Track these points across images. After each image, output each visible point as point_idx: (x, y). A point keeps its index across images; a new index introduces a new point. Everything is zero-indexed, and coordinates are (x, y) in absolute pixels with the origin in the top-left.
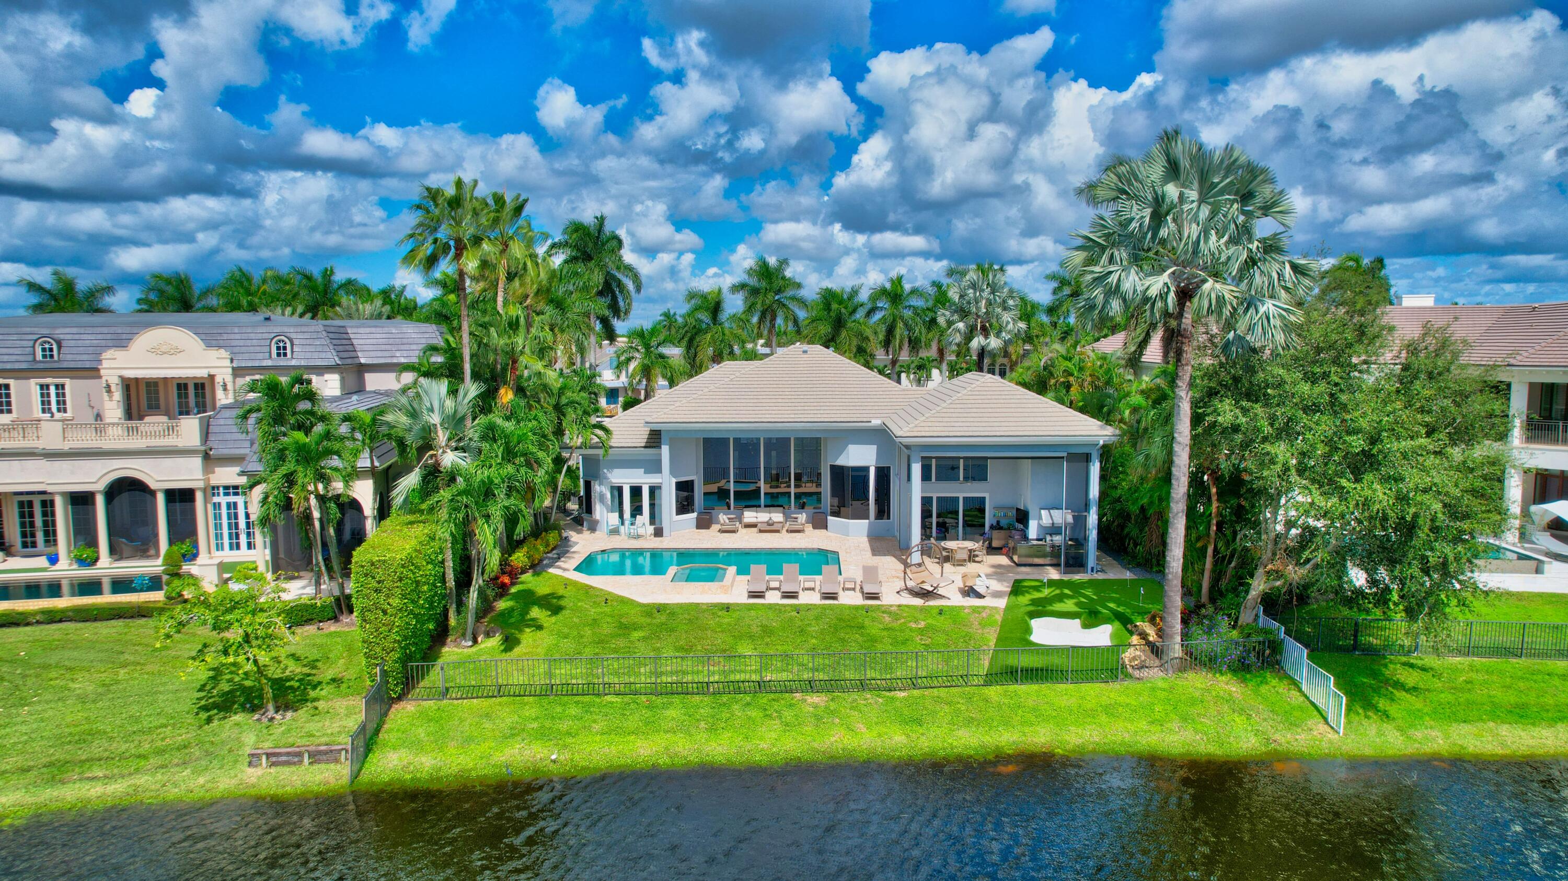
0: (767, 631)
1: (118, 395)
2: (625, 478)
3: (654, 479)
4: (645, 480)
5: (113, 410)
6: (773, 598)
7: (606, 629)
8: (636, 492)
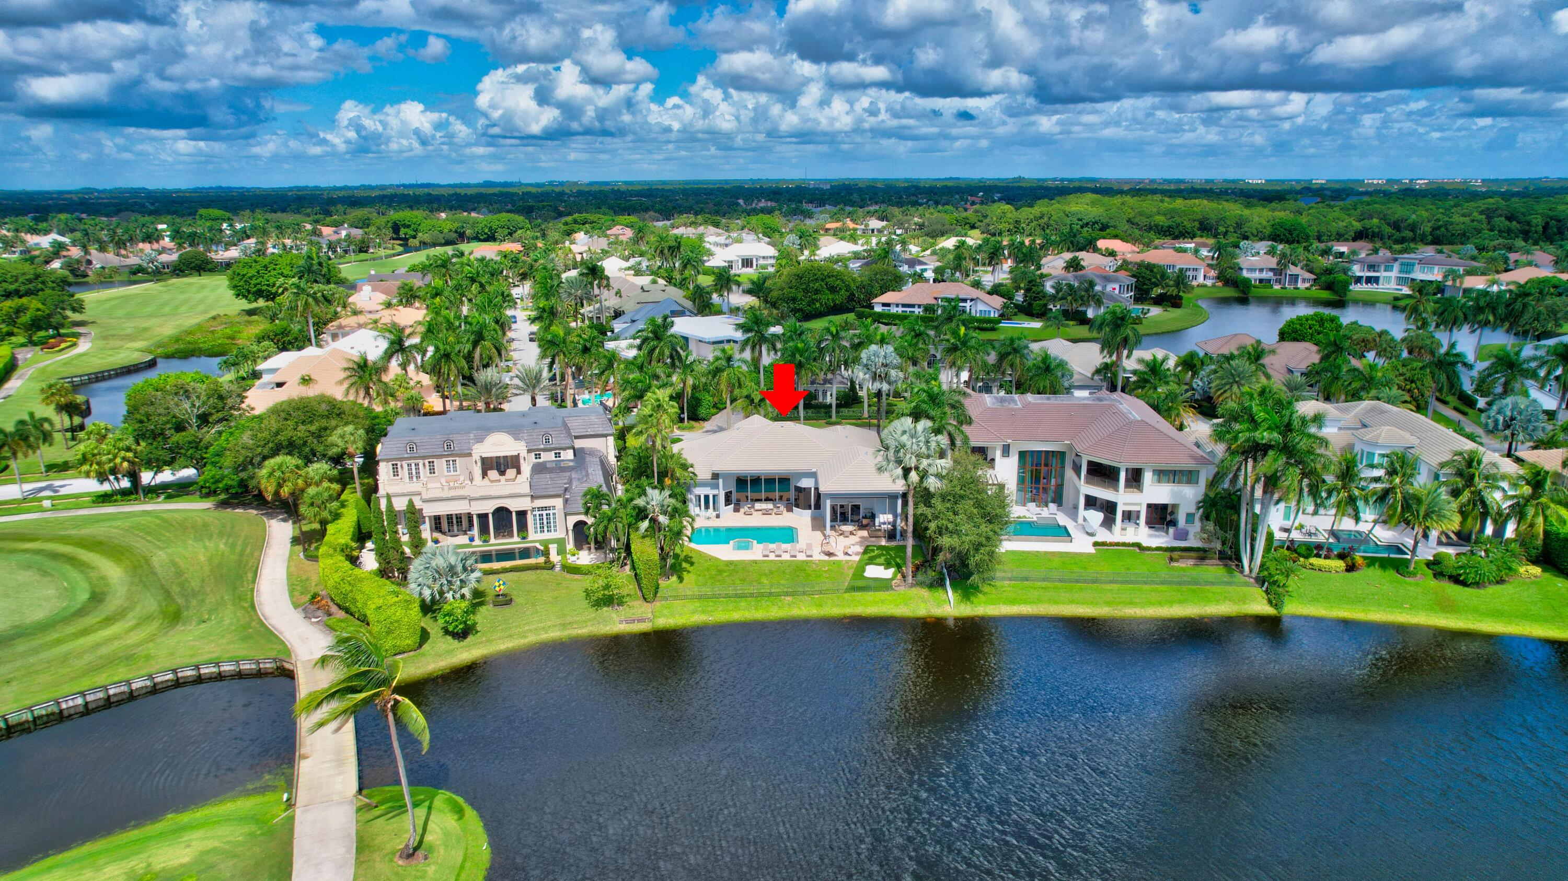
0: (771, 572)
1: (479, 464)
2: (701, 491)
3: (715, 492)
4: (711, 492)
5: (478, 471)
6: (772, 557)
7: (714, 572)
8: (707, 497)
